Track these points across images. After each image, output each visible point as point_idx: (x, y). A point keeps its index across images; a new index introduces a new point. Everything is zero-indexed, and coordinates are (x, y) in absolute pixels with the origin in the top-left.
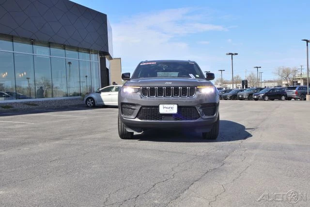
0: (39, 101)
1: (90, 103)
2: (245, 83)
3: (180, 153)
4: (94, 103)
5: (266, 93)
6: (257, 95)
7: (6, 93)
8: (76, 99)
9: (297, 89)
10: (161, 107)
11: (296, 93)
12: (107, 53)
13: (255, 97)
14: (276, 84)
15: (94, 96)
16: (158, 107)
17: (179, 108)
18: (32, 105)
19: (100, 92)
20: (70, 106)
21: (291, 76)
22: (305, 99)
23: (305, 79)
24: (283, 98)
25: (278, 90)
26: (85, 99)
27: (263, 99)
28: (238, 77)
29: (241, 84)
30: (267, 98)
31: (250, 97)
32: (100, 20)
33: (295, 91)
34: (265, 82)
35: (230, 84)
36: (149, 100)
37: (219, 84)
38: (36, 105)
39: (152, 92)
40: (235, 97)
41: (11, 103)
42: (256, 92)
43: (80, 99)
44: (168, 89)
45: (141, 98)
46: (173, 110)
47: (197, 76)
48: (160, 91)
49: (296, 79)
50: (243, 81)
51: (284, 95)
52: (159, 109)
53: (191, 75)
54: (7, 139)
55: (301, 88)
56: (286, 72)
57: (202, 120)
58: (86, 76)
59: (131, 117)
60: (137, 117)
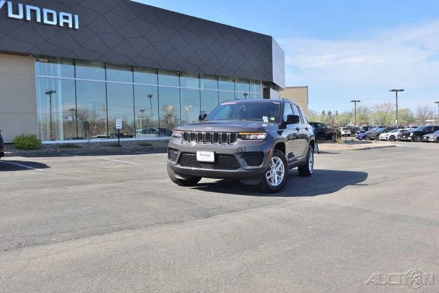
10: (198, 153)
16: (195, 153)
17: (216, 156)
32: (263, 44)
39: (192, 137)
44: (208, 134)
45: (182, 143)
46: (211, 158)
48: (199, 137)
52: (196, 156)
57: (243, 170)
59: (174, 163)
60: (178, 163)
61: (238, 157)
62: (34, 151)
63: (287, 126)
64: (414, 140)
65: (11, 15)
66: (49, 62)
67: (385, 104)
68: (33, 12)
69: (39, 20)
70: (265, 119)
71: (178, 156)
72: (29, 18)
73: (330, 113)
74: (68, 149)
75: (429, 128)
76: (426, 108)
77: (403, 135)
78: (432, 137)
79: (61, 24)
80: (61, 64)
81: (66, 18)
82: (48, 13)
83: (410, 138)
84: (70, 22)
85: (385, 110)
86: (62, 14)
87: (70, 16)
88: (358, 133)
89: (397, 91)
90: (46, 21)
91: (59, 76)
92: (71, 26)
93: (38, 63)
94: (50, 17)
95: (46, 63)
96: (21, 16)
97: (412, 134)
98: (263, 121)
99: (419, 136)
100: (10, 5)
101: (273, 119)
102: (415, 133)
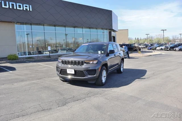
39: (65, 63)
45: (61, 65)
48: (69, 63)
52: (67, 71)
59: (59, 73)
60: (60, 73)
61: (84, 72)
62: (15, 61)
63: (109, 55)
64: (170, 50)
65: (3, 6)
66: (21, 24)
67: (160, 35)
68: (13, 5)
69: (15, 8)
70: (99, 52)
71: (60, 71)
72: (11, 7)
73: (138, 38)
74: (29, 59)
75: (176, 45)
76: (176, 36)
77: (166, 48)
78: (177, 49)
79: (25, 9)
80: (26, 25)
81: (26, 6)
82: (19, 5)
83: (168, 49)
84: (28, 8)
85: (160, 37)
86: (24, 5)
87: (28, 6)
88: (148, 47)
89: (164, 30)
90: (18, 8)
91: (25, 30)
92: (28, 10)
93: (16, 25)
94: (20, 6)
95: (20, 25)
96: (7, 7)
97: (169, 48)
98: (98, 53)
99: (172, 48)
100: (3, 2)
101: (103, 52)
102: (170, 47)
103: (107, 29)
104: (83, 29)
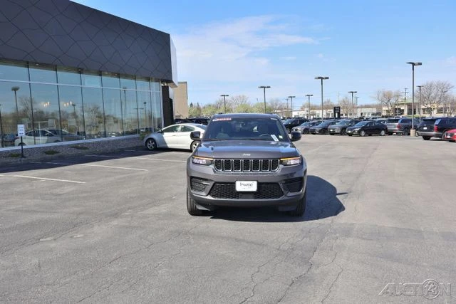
0: (89, 143)
1: (150, 145)
2: (337, 109)
3: (260, 245)
4: (155, 145)
5: (363, 127)
6: (351, 129)
7: (50, 130)
8: (134, 138)
9: (400, 121)
10: (238, 183)
11: (399, 127)
12: (170, 81)
13: (349, 132)
14: (375, 111)
15: (155, 136)
16: (234, 183)
17: (259, 184)
18: (81, 148)
19: (162, 132)
20: (126, 149)
21: (393, 101)
22: (409, 134)
23: (409, 105)
24: (383, 132)
25: (376, 124)
26: (145, 140)
27: (359, 134)
28: (328, 102)
29: (332, 110)
30: (363, 133)
31: (343, 132)
32: (162, 41)
33: (397, 124)
34: (362, 107)
35: (319, 109)
36: (223, 175)
37: (306, 109)
38: (86, 148)
39: (227, 165)
40: (324, 131)
41: (56, 147)
42: (350, 126)
43: (138, 138)
44: (247, 162)
45: (215, 172)
46: (252, 186)
47: (281, 137)
48: (237, 165)
49: (399, 104)
50: (335, 108)
51: (383, 129)
52: (235, 186)
53: (273, 136)
54: (56, 216)
55: (404, 121)
56: (388, 96)
57: (286, 198)
58: (145, 103)
59: (203, 194)
60: (209, 194)
61: (281, 185)
71: (210, 187)
103: (157, 80)
104: (104, 78)
